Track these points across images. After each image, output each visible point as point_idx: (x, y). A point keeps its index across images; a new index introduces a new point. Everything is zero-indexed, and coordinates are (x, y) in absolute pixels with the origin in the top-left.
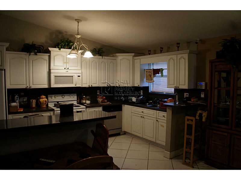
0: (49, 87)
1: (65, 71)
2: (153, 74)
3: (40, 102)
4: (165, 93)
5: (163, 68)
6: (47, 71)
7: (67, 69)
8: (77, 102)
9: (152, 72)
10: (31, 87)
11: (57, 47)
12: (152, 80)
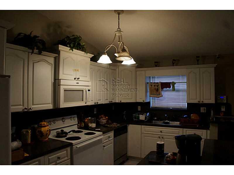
0: (54, 108)
1: (75, 82)
2: (160, 88)
3: (41, 132)
4: (171, 108)
5: (175, 82)
6: (52, 82)
7: (77, 79)
8: (78, 126)
9: (160, 86)
10: (30, 109)
11: (68, 45)
12: (160, 94)
